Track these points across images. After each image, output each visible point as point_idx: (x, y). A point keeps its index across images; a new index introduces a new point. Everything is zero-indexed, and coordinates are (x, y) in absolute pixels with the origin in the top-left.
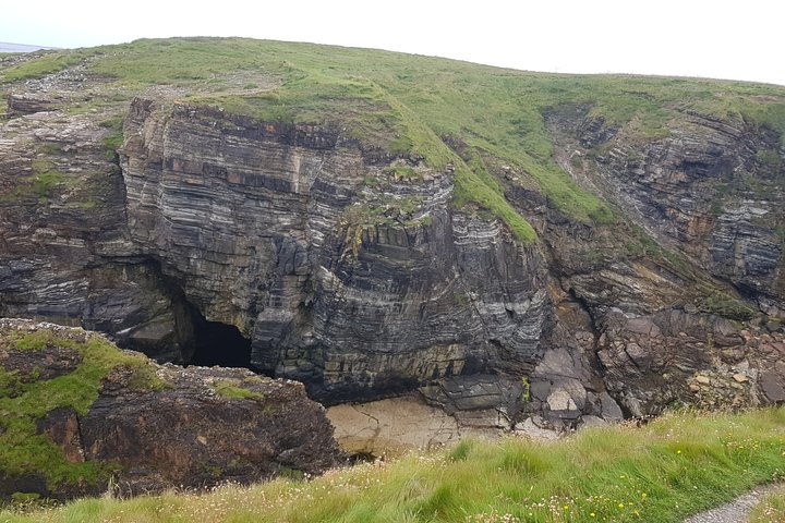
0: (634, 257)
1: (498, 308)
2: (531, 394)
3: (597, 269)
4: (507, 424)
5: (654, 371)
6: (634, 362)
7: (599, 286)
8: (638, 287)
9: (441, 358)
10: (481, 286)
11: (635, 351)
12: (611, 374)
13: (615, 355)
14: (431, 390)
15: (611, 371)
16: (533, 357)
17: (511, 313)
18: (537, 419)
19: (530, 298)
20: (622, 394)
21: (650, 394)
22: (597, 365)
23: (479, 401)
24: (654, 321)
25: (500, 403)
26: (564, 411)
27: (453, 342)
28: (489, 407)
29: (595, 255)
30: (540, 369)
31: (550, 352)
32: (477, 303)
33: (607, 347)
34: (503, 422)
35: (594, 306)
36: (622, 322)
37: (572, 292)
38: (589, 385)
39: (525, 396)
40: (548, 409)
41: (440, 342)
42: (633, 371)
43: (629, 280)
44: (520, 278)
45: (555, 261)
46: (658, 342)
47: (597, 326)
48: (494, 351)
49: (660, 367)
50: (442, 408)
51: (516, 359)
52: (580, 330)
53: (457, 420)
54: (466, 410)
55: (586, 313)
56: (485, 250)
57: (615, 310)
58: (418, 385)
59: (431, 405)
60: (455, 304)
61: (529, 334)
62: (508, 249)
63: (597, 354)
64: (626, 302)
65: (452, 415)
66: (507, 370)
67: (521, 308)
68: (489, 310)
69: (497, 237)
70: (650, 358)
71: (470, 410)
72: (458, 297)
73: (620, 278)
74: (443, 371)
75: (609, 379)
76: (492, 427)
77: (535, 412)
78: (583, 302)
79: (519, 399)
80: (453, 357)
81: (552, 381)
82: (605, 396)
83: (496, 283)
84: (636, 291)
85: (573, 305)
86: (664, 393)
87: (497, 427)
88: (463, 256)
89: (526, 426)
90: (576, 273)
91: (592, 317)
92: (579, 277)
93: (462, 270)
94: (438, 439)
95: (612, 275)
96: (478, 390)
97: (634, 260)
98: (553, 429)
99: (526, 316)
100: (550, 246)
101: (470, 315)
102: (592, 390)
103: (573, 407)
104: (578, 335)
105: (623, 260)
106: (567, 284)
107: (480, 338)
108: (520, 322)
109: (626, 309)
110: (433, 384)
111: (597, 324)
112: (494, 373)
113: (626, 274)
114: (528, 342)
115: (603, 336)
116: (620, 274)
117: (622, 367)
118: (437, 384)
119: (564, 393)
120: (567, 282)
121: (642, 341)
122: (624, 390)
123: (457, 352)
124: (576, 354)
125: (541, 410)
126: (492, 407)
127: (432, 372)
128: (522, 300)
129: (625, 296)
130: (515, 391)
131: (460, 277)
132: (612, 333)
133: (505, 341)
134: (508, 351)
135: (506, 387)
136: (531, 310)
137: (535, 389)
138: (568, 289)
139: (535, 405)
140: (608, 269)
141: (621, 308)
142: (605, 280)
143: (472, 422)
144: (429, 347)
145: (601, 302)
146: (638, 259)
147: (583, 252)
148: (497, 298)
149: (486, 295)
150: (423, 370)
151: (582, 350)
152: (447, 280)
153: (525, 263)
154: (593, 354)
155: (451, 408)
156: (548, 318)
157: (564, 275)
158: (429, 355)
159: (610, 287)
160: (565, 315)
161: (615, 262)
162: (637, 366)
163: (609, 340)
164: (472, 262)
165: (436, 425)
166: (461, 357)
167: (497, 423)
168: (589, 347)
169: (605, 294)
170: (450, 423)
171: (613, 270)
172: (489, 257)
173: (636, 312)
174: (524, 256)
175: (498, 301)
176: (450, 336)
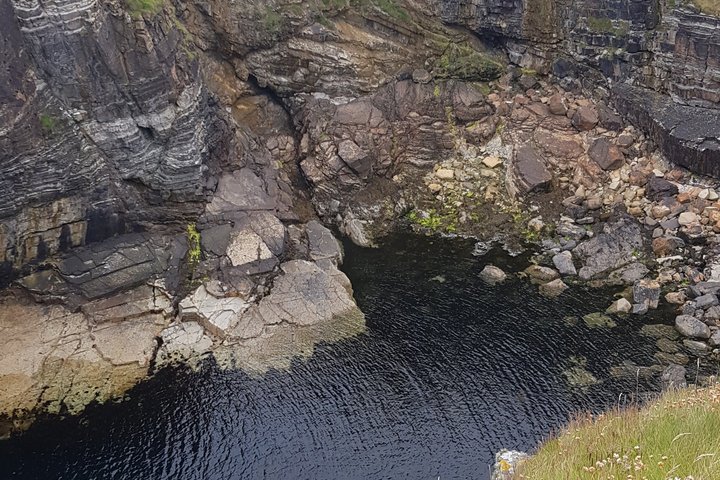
0: (334, 12)
1: (124, 127)
2: (203, 249)
3: (283, 38)
4: (168, 303)
5: (381, 176)
6: (351, 168)
7: (289, 64)
8: (346, 57)
9: (44, 225)
10: (86, 97)
11: (351, 151)
12: (322, 192)
13: (324, 162)
14: (38, 278)
15: (322, 187)
16: (198, 192)
17: (149, 131)
18: (213, 285)
19: (174, 102)
20: (339, 217)
21: (376, 208)
22: (302, 182)
23: (118, 280)
24: (373, 102)
25: (153, 275)
26: (252, 264)
27: (57, 196)
28: (135, 285)
29: (276, 18)
30: (213, 208)
31: (227, 179)
32: (87, 126)
33: (312, 153)
34: (161, 303)
35: (289, 95)
36: (329, 111)
37: (252, 79)
38: (290, 216)
39: (194, 253)
40: (230, 265)
41: (34, 200)
42: (351, 181)
43: (331, 49)
44: (148, 72)
45: (219, 36)
46: (382, 131)
47: (295, 127)
48: (134, 196)
49: (388, 167)
50: (61, 302)
51: (173, 200)
52: (273, 134)
53: (87, 317)
54: (99, 298)
55: (278, 108)
56: (78, 35)
57: (318, 96)
58: (17, 275)
59: (42, 302)
60: (46, 135)
61: (183, 159)
62: (120, 27)
63: (299, 166)
64: (331, 81)
65: (79, 310)
66: (161, 220)
67: (162, 120)
68: (109, 134)
69: (94, 9)
70: (373, 157)
71: (107, 296)
72: (49, 122)
73: (318, 48)
74: (55, 245)
75: (319, 199)
76: (143, 314)
77: (209, 274)
78: (270, 92)
79: (184, 260)
80: (64, 219)
81: (232, 221)
82: (314, 225)
83: (111, 87)
84: (343, 63)
85: (257, 100)
86: (395, 204)
87: (153, 312)
88: (43, 50)
89: (198, 301)
90: (253, 50)
91: (288, 112)
92: (258, 56)
93: (47, 76)
94: (58, 354)
95: (306, 45)
96: (116, 261)
97: (335, 18)
98: (238, 295)
99: (172, 132)
100: (205, 13)
101: (78, 148)
102: (295, 222)
103: (266, 254)
104: (270, 143)
105: (318, 18)
106: (243, 68)
107: (104, 180)
108: (165, 142)
109: (333, 93)
110: (42, 269)
111: (295, 122)
112: (139, 229)
113: (325, 39)
114: (184, 170)
115: (305, 137)
116: (316, 41)
117: (335, 178)
118: (49, 267)
119: (252, 236)
120: (243, 66)
121: (359, 137)
122: (341, 210)
123: (69, 211)
124: (268, 172)
125: (219, 269)
126: (142, 283)
127: (35, 250)
128: (160, 108)
129: (328, 73)
130: (177, 250)
131: (49, 87)
132: (316, 131)
133: (149, 177)
134: (157, 192)
135: (162, 247)
136: (179, 121)
137: (208, 240)
138: (245, 77)
139: (209, 264)
140: (299, 36)
141: (326, 92)
142: (296, 54)
143: (111, 313)
144: (18, 212)
145: (297, 88)
146: (340, 15)
147: (257, 16)
148: (118, 112)
149: (99, 109)
150: (19, 250)
151: (277, 164)
152: (20, 96)
153: (150, 46)
154: (295, 167)
155: (75, 300)
156: (215, 127)
157: (236, 55)
158: (23, 225)
159: (306, 64)
160: (248, 116)
161: (306, 25)
162: (356, 173)
163: (313, 142)
164: (61, 59)
165: (53, 332)
166: (79, 215)
167: (151, 306)
168: (287, 157)
169: (300, 74)
170: (76, 323)
171: (306, 37)
172: (86, 45)
173: (348, 94)
174: (147, 36)
175: (120, 116)
176: (49, 189)
